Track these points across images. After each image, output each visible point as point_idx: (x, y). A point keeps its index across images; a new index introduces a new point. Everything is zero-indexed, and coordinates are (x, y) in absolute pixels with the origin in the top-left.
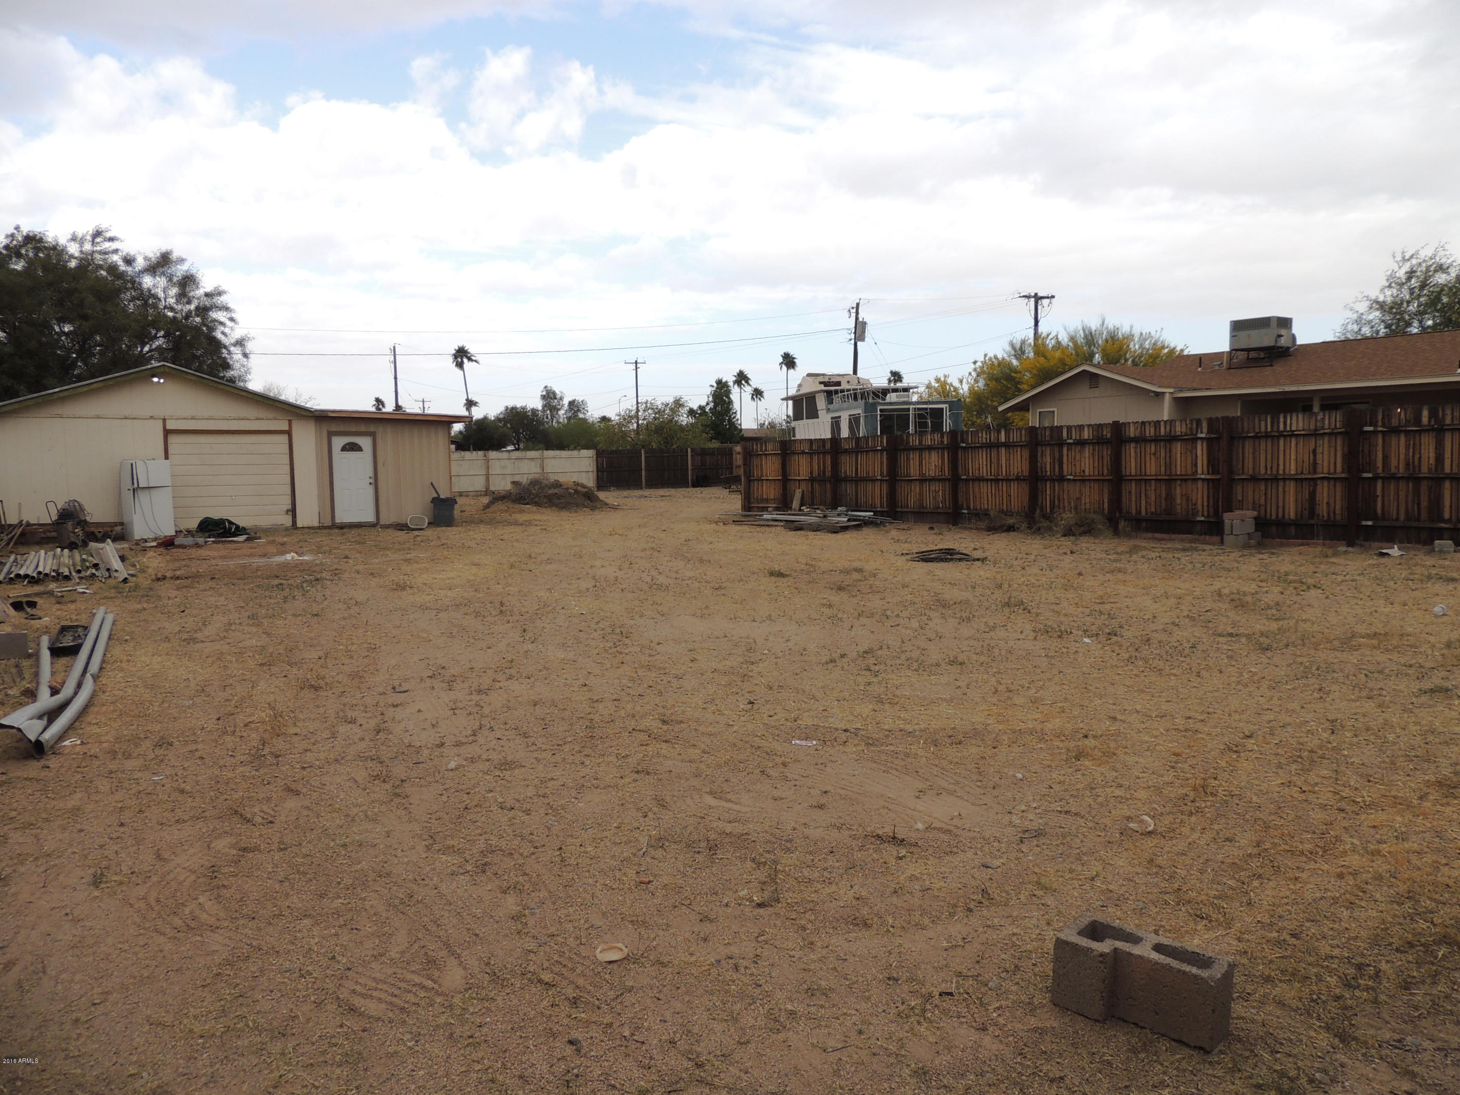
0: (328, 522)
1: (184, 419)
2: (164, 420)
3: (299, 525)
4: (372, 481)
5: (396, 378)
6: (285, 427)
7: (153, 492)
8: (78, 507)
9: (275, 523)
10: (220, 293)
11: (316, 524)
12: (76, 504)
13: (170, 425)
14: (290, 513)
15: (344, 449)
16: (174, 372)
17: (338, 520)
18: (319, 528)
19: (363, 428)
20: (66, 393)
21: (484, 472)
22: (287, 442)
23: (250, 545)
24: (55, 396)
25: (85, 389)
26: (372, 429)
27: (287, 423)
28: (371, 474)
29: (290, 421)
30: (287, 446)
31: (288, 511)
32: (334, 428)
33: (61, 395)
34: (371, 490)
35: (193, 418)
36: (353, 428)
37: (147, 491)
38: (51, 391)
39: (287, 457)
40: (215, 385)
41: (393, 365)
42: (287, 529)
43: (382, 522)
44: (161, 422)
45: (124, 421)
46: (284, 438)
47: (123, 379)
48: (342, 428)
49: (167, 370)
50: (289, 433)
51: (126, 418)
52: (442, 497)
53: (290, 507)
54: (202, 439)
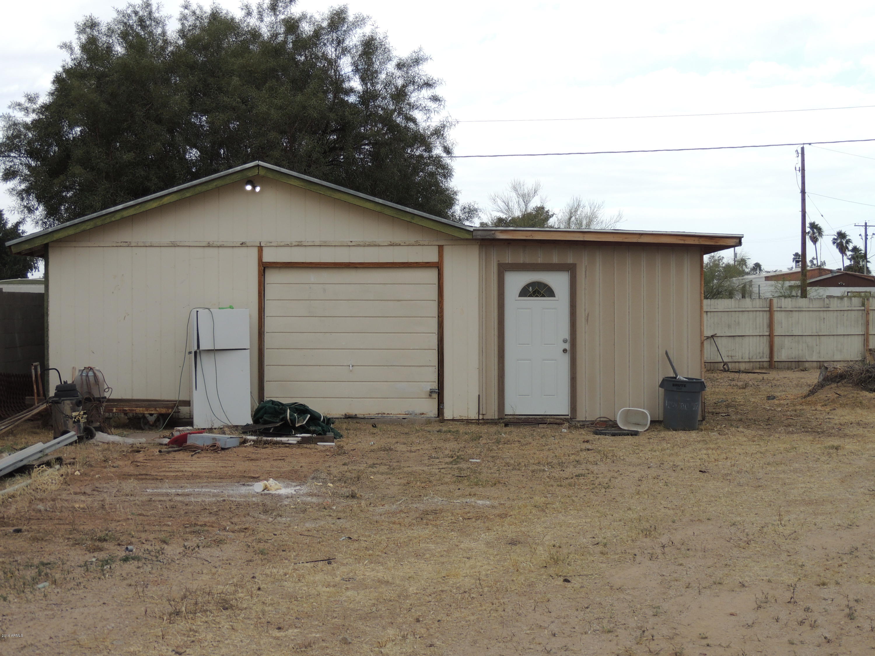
0: (492, 413)
1: (288, 246)
2: (260, 249)
3: (448, 414)
4: (567, 346)
5: (803, 192)
6: (434, 258)
7: (219, 356)
8: (92, 379)
9: (411, 410)
10: (417, 61)
11: (473, 415)
12: (91, 374)
13: (268, 258)
14: (435, 396)
15: (525, 292)
16: (270, 175)
17: (508, 411)
18: (478, 422)
19: (555, 258)
20: (131, 212)
21: (860, 330)
22: (436, 281)
23: (304, 451)
24: (118, 216)
25: (155, 205)
26: (570, 259)
27: (436, 250)
28: (566, 334)
29: (441, 248)
30: (436, 287)
31: (432, 392)
32: (509, 258)
33: (125, 214)
34: (566, 359)
35: (299, 245)
36: (540, 258)
37: (212, 355)
38: (113, 209)
39: (435, 305)
40: (329, 193)
41: (799, 174)
42: (429, 422)
43: (581, 416)
44: (255, 251)
45: (207, 249)
46: (432, 275)
47: (204, 188)
48: (523, 257)
49: (262, 172)
50: (438, 266)
51: (209, 246)
52: (680, 377)
53: (435, 386)
54: (312, 276)
